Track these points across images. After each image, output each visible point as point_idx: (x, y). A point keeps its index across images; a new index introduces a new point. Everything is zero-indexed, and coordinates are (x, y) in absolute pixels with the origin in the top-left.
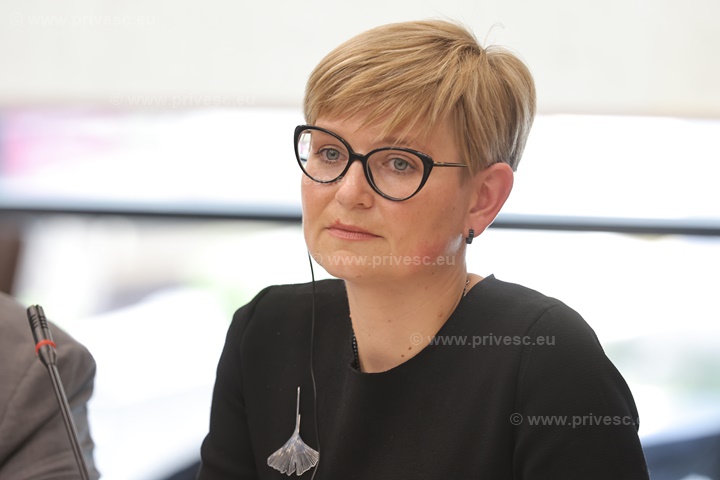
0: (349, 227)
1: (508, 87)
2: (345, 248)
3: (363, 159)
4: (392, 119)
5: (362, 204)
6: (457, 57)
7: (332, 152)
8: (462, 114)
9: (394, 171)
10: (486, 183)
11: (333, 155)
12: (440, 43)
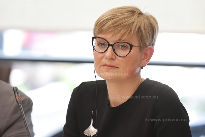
0: (109, 65)
1: (151, 24)
2: (108, 71)
3: (112, 46)
4: (120, 34)
5: (112, 58)
6: (137, 16)
7: (103, 44)
8: (140, 32)
9: (121, 49)
10: (146, 52)
11: (103, 45)
12: (132, 12)
